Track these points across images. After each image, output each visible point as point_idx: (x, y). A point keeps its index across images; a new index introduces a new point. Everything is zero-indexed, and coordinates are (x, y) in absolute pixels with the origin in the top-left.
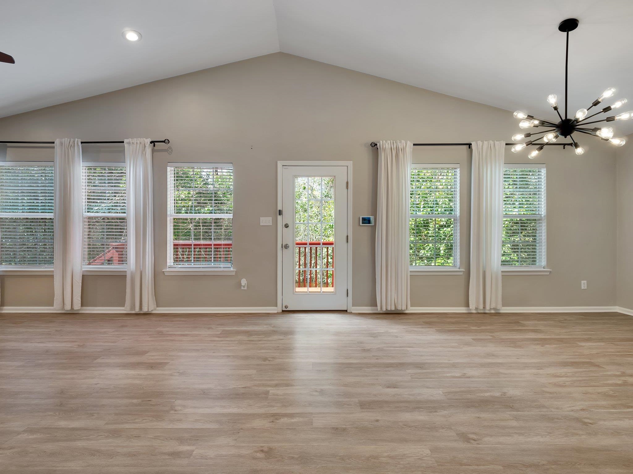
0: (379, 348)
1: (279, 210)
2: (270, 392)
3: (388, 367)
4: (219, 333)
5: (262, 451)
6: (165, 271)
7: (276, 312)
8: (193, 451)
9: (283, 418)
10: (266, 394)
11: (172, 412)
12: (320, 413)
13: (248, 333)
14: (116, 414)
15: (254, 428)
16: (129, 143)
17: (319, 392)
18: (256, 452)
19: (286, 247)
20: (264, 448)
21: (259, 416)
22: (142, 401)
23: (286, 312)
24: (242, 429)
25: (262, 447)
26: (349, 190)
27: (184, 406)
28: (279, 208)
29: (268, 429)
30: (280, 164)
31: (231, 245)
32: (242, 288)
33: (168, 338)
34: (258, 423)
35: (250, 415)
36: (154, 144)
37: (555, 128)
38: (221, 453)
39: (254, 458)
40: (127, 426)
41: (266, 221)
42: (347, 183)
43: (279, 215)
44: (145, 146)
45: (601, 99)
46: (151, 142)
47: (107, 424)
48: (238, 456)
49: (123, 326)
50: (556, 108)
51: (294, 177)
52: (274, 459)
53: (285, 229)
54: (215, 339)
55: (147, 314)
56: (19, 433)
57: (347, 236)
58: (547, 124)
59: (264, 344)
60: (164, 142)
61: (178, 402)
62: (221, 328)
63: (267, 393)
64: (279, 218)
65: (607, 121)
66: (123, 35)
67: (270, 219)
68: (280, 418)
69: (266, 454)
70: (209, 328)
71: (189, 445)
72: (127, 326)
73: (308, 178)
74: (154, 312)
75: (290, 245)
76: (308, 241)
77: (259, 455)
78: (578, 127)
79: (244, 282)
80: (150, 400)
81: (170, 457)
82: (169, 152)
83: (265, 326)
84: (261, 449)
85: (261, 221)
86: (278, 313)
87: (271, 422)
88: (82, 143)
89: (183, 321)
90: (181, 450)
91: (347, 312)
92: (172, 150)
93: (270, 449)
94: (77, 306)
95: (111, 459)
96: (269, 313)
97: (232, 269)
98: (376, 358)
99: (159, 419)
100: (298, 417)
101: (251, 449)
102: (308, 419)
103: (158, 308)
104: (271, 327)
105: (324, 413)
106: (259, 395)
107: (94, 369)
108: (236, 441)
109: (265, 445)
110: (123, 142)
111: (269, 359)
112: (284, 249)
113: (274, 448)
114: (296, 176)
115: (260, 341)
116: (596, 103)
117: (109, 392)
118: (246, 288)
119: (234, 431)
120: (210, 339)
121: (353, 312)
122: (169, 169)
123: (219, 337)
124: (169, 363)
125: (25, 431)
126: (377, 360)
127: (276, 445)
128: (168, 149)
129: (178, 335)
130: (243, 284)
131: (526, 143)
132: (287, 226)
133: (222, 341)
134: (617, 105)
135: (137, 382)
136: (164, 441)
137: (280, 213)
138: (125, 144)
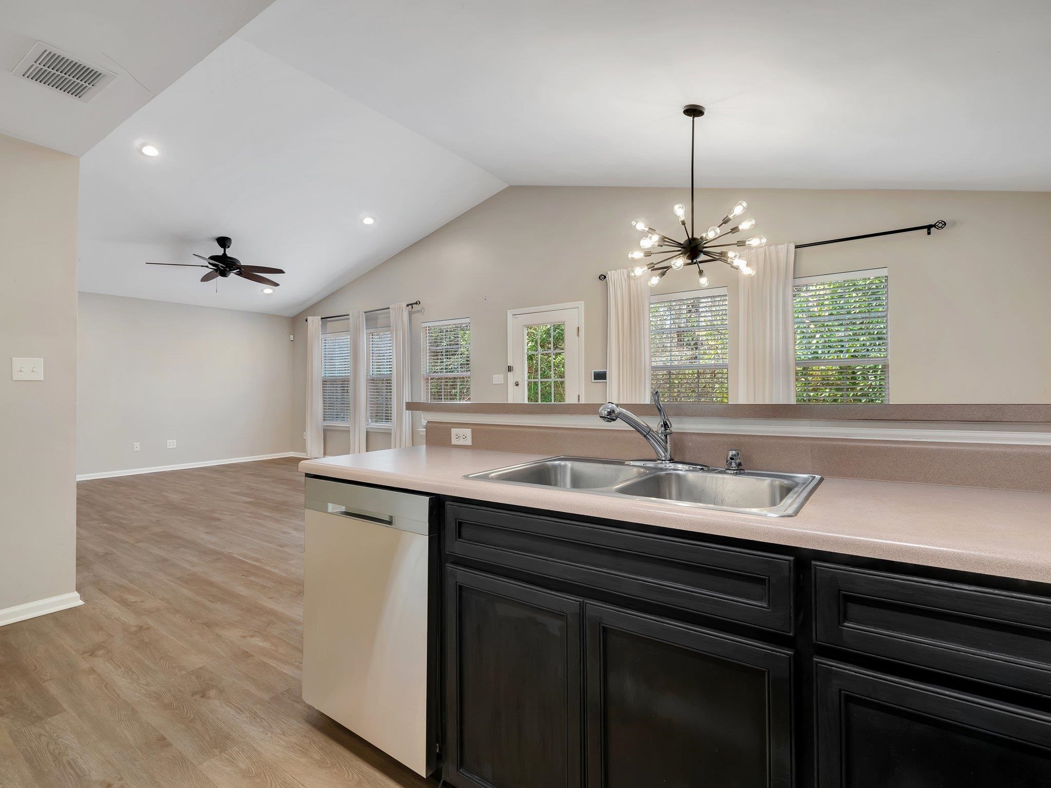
1: (509, 366)
16: (393, 308)
26: (580, 337)
28: (510, 363)
30: (509, 314)
36: (411, 307)
37: (680, 249)
41: (498, 379)
42: (578, 329)
43: (509, 371)
44: (403, 310)
45: (732, 215)
46: (408, 305)
50: (683, 223)
51: (523, 327)
53: (515, 388)
57: (579, 396)
58: (672, 243)
60: (416, 303)
64: (510, 374)
65: (738, 246)
66: (362, 220)
67: (502, 377)
78: (705, 249)
82: (422, 312)
85: (493, 379)
88: (365, 312)
92: (425, 311)
110: (389, 308)
116: (726, 221)
131: (648, 265)
132: (517, 384)
134: (745, 226)
137: (510, 369)
138: (391, 310)
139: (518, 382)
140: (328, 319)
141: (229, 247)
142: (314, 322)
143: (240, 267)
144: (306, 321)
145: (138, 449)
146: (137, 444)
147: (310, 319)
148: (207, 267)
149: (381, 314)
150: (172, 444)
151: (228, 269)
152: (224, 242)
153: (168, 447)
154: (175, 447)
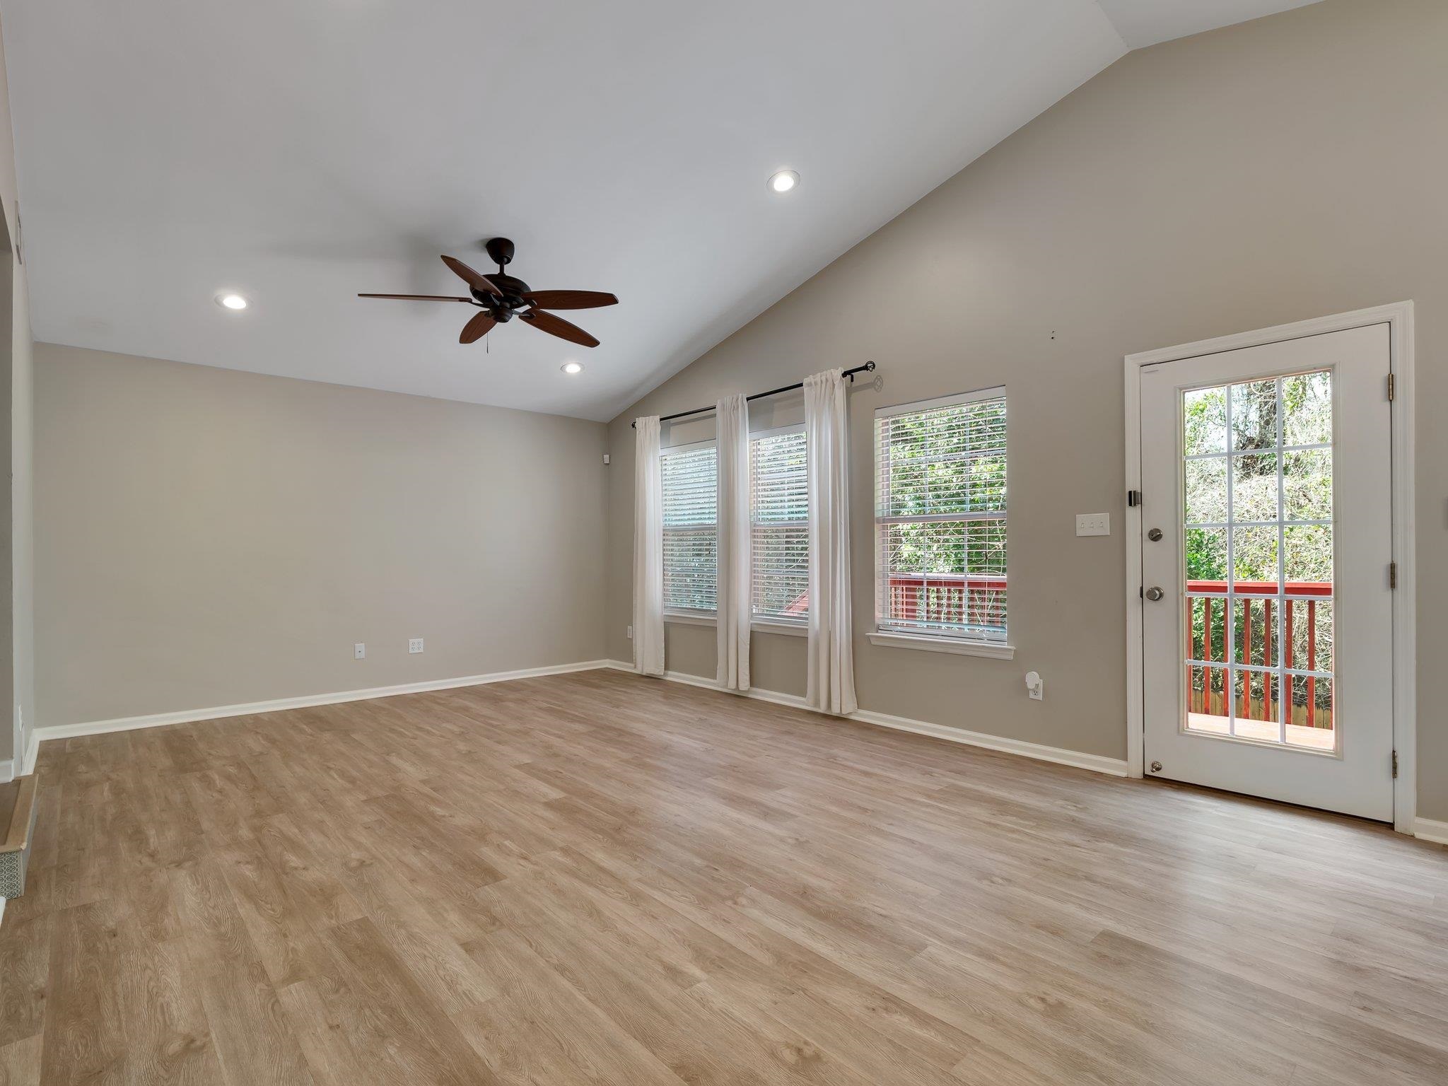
0: (1416, 980)
1: (1130, 492)
2: (929, 949)
3: (1385, 1050)
4: (937, 788)
5: (799, 1051)
6: (871, 636)
7: (1124, 774)
8: (699, 982)
9: (901, 1015)
10: (914, 950)
11: (729, 903)
12: (1000, 1053)
13: (1002, 806)
14: (661, 871)
15: (828, 1001)
16: (810, 385)
17: (1050, 1005)
18: (788, 1045)
19: (1154, 595)
20: (808, 1047)
21: (858, 983)
22: (707, 866)
23: (1154, 780)
24: (804, 990)
25: (806, 1043)
26: (1397, 403)
27: (753, 901)
28: (1132, 484)
29: (851, 1018)
30: (1131, 363)
31: (1002, 585)
32: (1032, 695)
33: (835, 772)
34: (841, 997)
35: (845, 973)
36: (852, 377)
38: (731, 1010)
39: (773, 1054)
40: (657, 895)
41: (1093, 524)
42: (1391, 380)
43: (1130, 505)
44: (834, 385)
46: (844, 375)
47: (639, 880)
48: (751, 1032)
49: (789, 733)
51: (1178, 390)
52: (804, 1080)
53: (1149, 545)
54: (918, 799)
55: (839, 719)
56: (555, 849)
57: (1393, 567)
59: (1018, 841)
60: (865, 368)
61: (752, 891)
62: (951, 780)
63: (918, 947)
64: (1132, 514)
66: (771, 184)
67: (1105, 517)
68: (896, 1012)
69: (800, 1061)
70: (925, 773)
71: (702, 969)
72: (792, 734)
73: (1229, 389)
74: (852, 717)
75: (1168, 591)
76: (1231, 580)
77: (790, 1056)
79: (1033, 679)
80: (717, 869)
81: (663, 972)
82: (877, 387)
83: (1061, 802)
84: (801, 1046)
85: (1078, 525)
86: (1127, 780)
87: (868, 1009)
88: (748, 399)
89: (891, 747)
90: (686, 970)
91: (1393, 829)
92: (882, 383)
93: (817, 1057)
94: (744, 685)
95: (602, 932)
96: (1102, 773)
97: (1006, 645)
98: (1366, 1003)
99: (702, 906)
100: (937, 1030)
101: (785, 1034)
102: (956, 1049)
103: (861, 711)
104: (1075, 808)
105: (1008, 1058)
106: (899, 944)
107: (692, 791)
108: (773, 1005)
109: (815, 1043)
110: (801, 385)
111: (995, 879)
112: (1149, 604)
113: (824, 1060)
114: (1185, 389)
115: (1013, 831)
117: (679, 834)
118: (1040, 697)
119: (788, 987)
120: (908, 797)
121: (1419, 835)
122: (879, 423)
123: (929, 797)
124: (797, 817)
125: (562, 849)
126: (1362, 1013)
127: (835, 1056)
128: (875, 381)
129: (858, 770)
130: (1031, 685)
132: (1155, 536)
133: (928, 806)
135: (726, 832)
136: (678, 941)
137: (1134, 499)
138: (805, 388)
139: (1158, 530)
140: (672, 420)
141: (509, 261)
142: (648, 426)
143: (530, 297)
144: (633, 426)
145: (363, 655)
146: (360, 647)
147: (640, 422)
148: (470, 301)
149: (778, 400)
150: (416, 645)
151: (508, 305)
152: (500, 249)
153: (411, 651)
154: (421, 650)
